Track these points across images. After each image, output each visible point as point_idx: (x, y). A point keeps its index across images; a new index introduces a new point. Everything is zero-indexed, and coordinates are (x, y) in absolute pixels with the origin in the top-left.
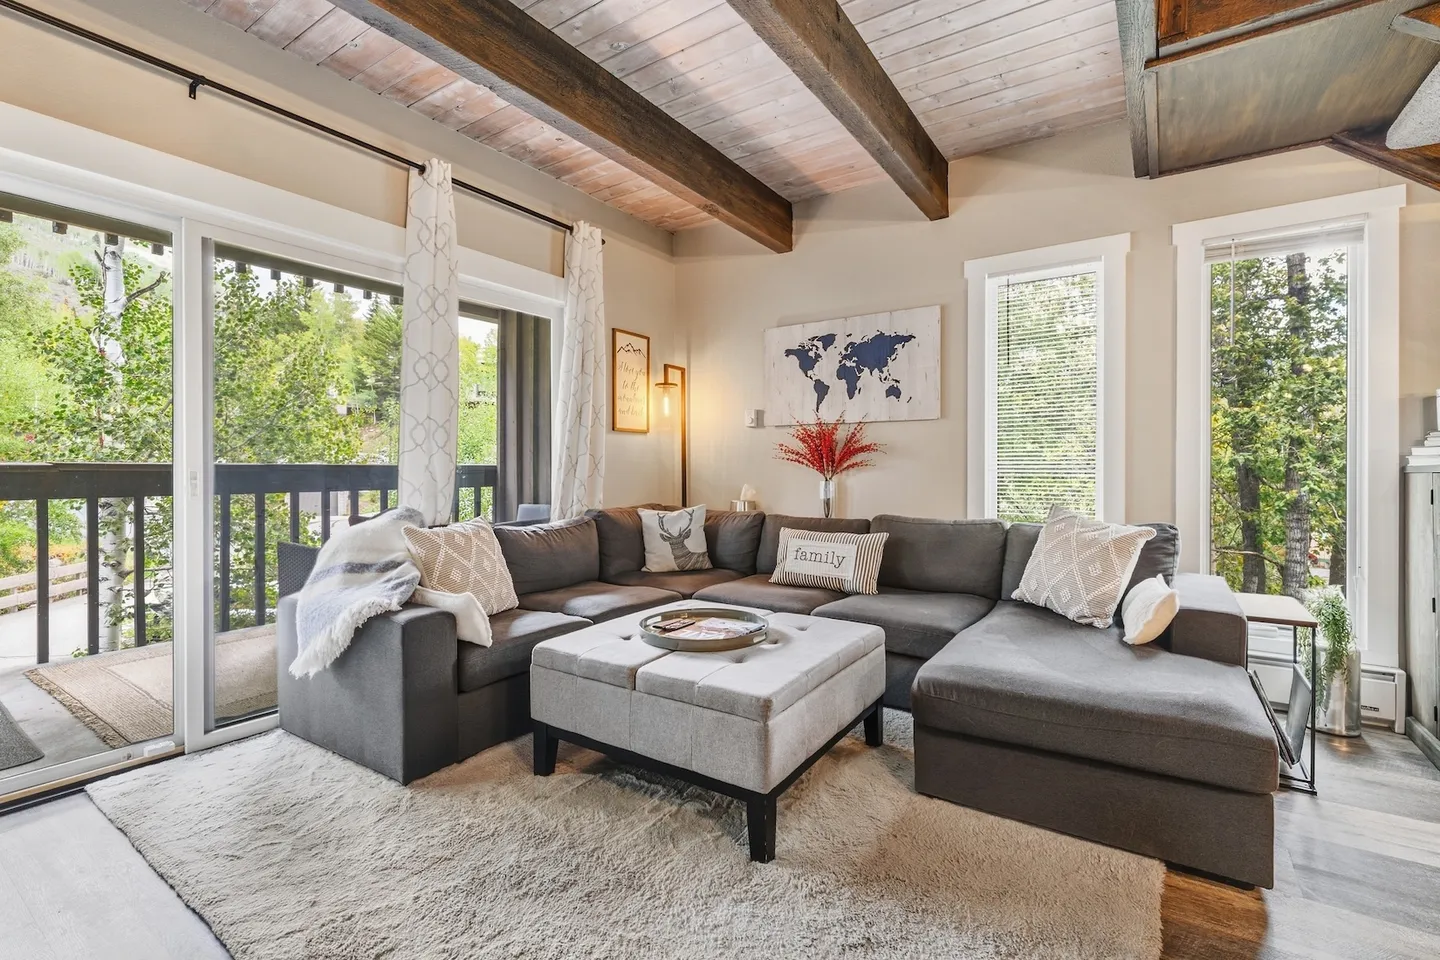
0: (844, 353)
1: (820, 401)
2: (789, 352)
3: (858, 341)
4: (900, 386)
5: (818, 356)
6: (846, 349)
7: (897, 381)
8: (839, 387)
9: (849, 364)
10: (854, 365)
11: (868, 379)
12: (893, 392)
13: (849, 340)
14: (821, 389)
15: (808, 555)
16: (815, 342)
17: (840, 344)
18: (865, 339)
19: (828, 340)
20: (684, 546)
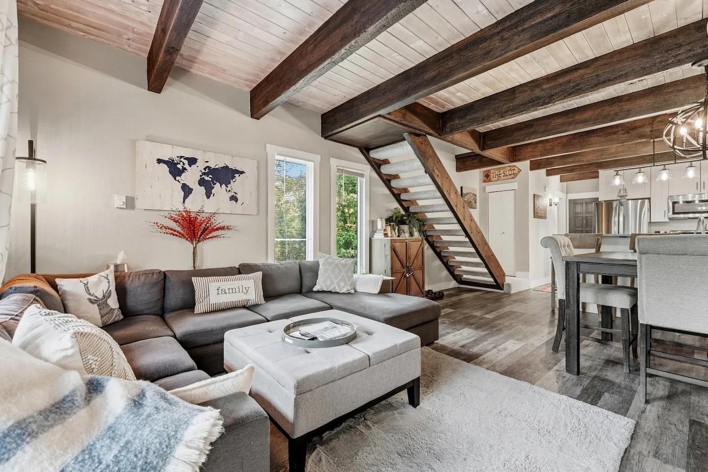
0: (203, 171)
1: (185, 198)
2: (160, 161)
3: (213, 167)
4: (238, 196)
5: (184, 169)
6: (205, 169)
7: (236, 193)
8: (199, 191)
9: (206, 178)
10: (210, 179)
11: (218, 189)
12: (234, 198)
13: (207, 164)
14: (187, 191)
15: (227, 291)
16: (182, 160)
17: (200, 166)
18: (217, 167)
19: (192, 161)
20: (107, 305)
